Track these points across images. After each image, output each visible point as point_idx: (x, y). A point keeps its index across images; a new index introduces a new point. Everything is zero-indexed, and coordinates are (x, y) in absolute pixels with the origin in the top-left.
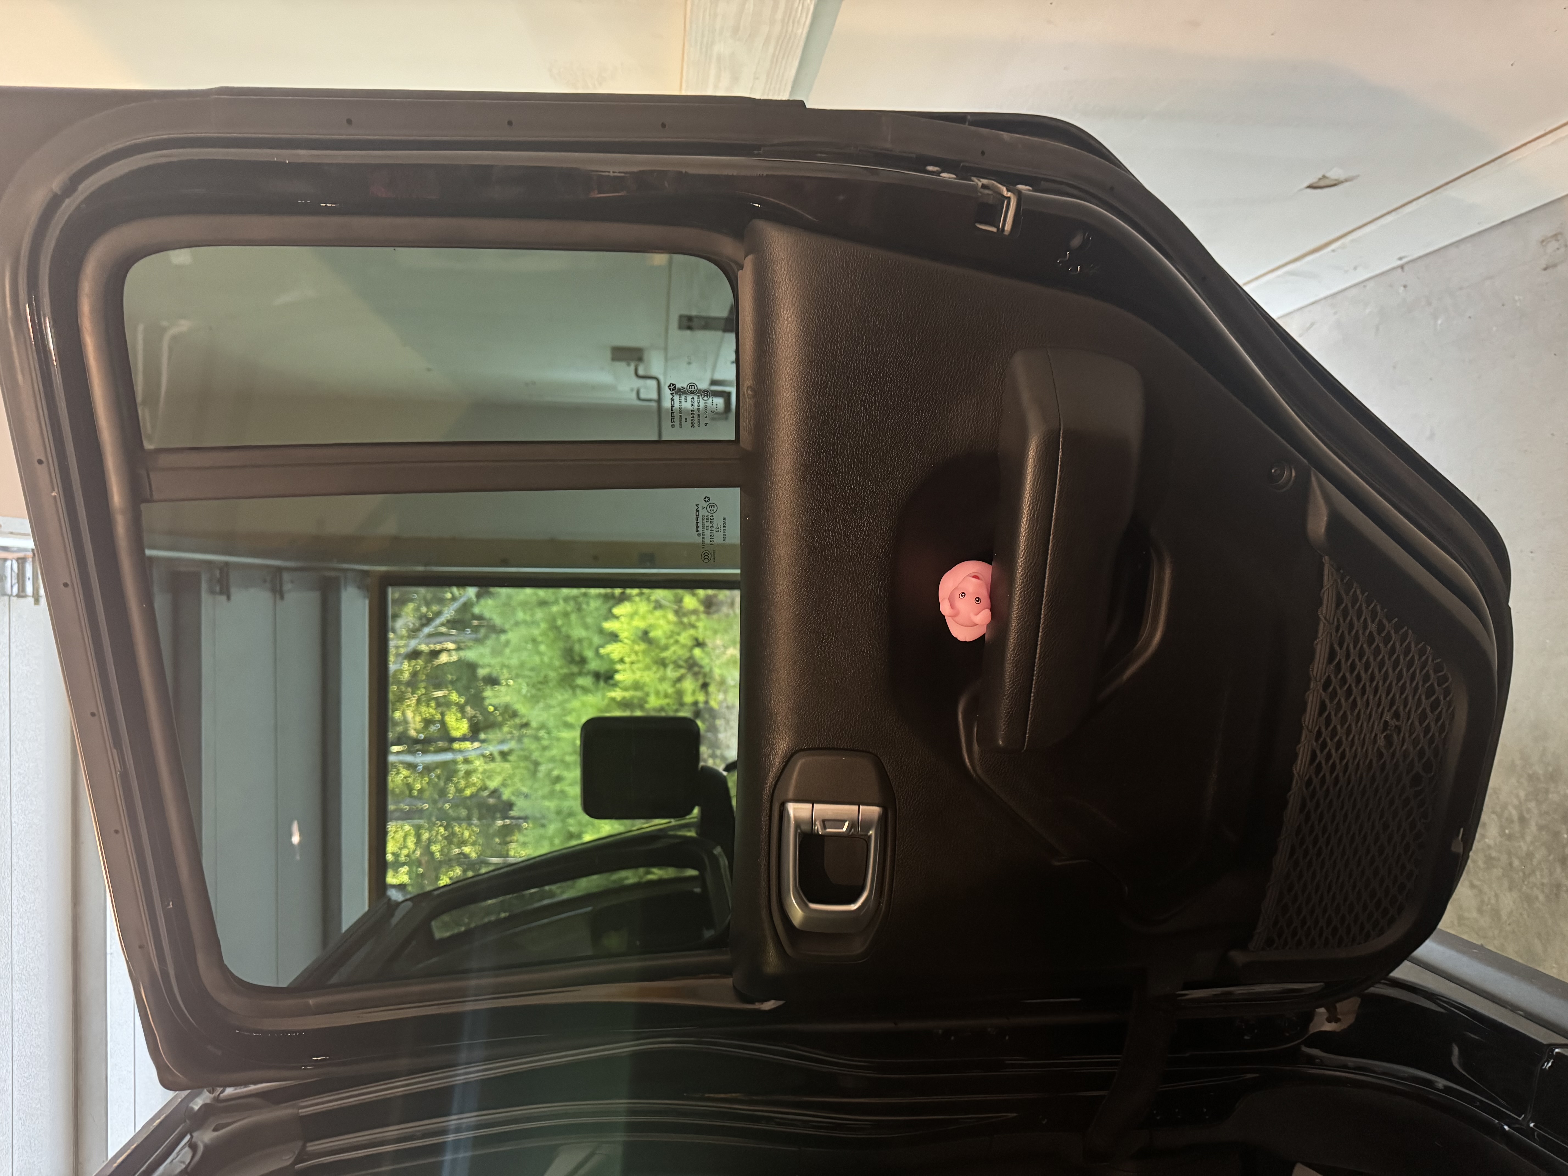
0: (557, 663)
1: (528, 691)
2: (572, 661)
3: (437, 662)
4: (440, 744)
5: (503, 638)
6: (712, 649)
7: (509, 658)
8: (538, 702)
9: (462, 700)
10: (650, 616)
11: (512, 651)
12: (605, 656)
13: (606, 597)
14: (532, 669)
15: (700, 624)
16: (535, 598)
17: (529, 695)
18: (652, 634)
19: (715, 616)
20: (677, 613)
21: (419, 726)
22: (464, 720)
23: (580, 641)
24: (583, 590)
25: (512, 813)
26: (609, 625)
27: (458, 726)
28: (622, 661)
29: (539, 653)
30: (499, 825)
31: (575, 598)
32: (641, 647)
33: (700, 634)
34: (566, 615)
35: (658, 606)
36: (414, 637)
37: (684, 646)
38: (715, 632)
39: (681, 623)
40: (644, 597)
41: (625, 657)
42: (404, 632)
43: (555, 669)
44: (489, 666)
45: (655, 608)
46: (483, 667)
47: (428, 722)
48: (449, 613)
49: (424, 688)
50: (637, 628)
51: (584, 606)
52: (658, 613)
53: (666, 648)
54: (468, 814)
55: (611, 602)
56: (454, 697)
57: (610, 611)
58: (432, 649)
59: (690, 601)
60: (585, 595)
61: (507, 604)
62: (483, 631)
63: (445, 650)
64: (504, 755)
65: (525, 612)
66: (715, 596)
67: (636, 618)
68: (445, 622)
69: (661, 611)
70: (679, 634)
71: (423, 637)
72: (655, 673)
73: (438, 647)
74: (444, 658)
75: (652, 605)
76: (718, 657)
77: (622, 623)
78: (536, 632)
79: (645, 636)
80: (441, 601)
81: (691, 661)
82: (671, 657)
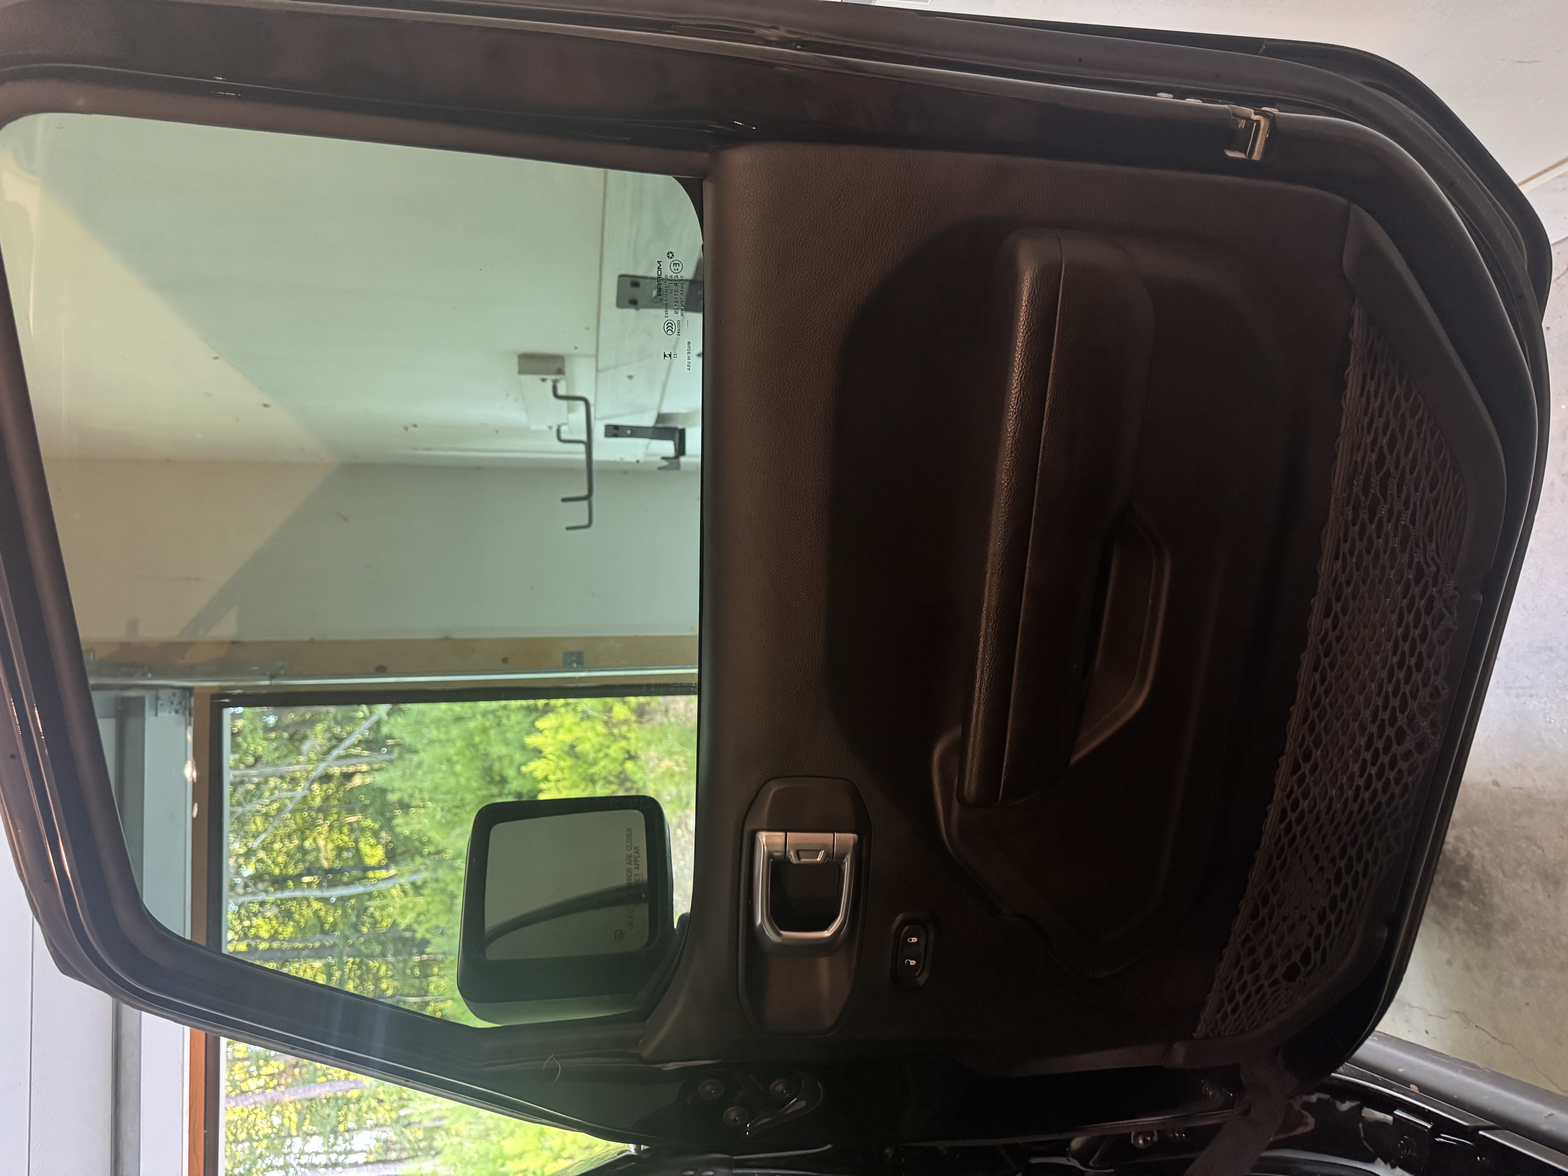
0: (474, 784)
1: (442, 817)
2: (492, 782)
3: (349, 786)
4: (355, 873)
5: (415, 758)
6: (646, 762)
7: (421, 781)
8: (453, 828)
9: (377, 826)
10: (576, 729)
11: (425, 774)
12: (528, 775)
13: (529, 710)
14: (448, 792)
15: (632, 735)
16: (450, 713)
17: (444, 821)
18: (579, 749)
19: (648, 726)
20: (606, 723)
21: (331, 854)
22: (379, 846)
23: (500, 758)
24: (503, 703)
25: (428, 950)
26: (532, 741)
27: (372, 853)
28: (546, 779)
29: (454, 774)
30: (416, 960)
31: (494, 712)
32: (570, 762)
33: (632, 746)
34: (484, 731)
35: (586, 716)
36: (323, 760)
37: (614, 760)
38: (649, 743)
39: (612, 734)
40: (570, 708)
41: (550, 775)
42: (313, 756)
43: (473, 791)
44: (400, 790)
45: (582, 719)
46: (393, 791)
47: (340, 850)
48: (361, 732)
49: (336, 813)
50: (563, 742)
51: (504, 721)
52: (586, 724)
53: (595, 763)
54: (381, 950)
55: (534, 715)
56: (368, 822)
57: (533, 723)
58: (344, 771)
59: (621, 709)
60: (505, 708)
61: (418, 722)
62: (396, 751)
63: (359, 772)
64: (417, 888)
65: (438, 729)
66: (648, 704)
67: (562, 730)
68: (357, 742)
69: (589, 723)
70: (608, 747)
71: (331, 760)
72: (583, 791)
73: (351, 769)
74: (357, 781)
75: (580, 716)
76: (652, 770)
77: (546, 737)
78: (451, 751)
79: (572, 750)
80: (352, 720)
81: (623, 776)
82: (601, 773)
